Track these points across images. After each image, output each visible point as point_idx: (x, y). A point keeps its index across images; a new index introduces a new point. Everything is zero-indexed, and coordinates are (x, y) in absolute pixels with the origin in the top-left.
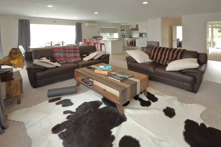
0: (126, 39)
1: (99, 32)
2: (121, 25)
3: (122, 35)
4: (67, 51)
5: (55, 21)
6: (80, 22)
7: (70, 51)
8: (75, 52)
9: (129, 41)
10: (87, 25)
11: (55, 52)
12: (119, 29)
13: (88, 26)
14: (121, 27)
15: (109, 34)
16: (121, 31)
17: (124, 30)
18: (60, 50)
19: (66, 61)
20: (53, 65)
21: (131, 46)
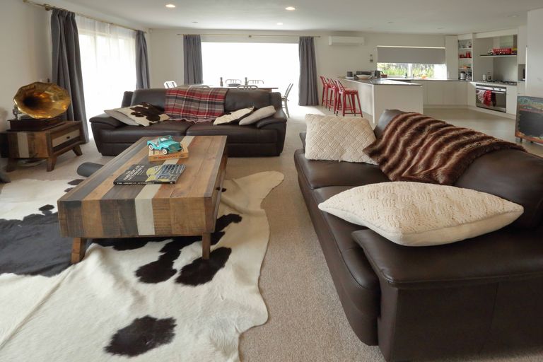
0: (474, 83)
1: (372, 61)
2: (461, 38)
3: (464, 72)
4: (196, 98)
5: (251, 36)
6: (311, 35)
7: (203, 99)
8: (212, 103)
9: (482, 92)
10: (330, 40)
11: (168, 97)
12: (453, 52)
13: (334, 45)
14: (461, 44)
15: (410, 65)
16: (461, 56)
17: (469, 55)
18: (180, 95)
19: (182, 119)
20: (134, 121)
21: (487, 107)
